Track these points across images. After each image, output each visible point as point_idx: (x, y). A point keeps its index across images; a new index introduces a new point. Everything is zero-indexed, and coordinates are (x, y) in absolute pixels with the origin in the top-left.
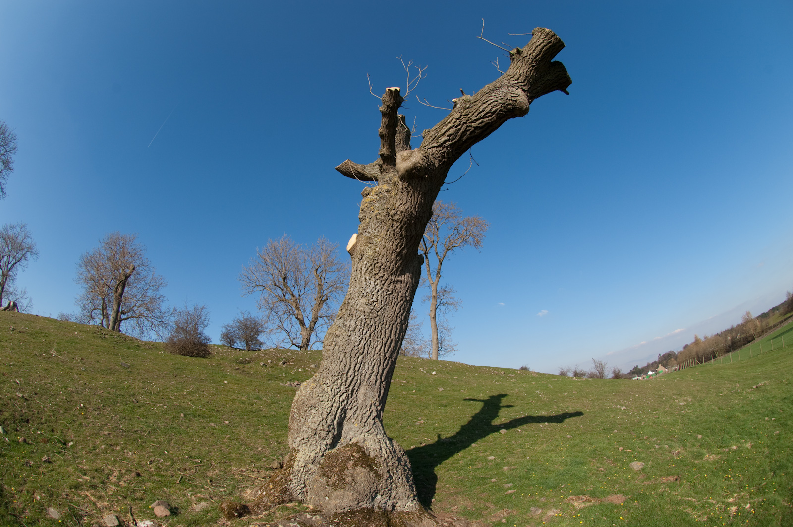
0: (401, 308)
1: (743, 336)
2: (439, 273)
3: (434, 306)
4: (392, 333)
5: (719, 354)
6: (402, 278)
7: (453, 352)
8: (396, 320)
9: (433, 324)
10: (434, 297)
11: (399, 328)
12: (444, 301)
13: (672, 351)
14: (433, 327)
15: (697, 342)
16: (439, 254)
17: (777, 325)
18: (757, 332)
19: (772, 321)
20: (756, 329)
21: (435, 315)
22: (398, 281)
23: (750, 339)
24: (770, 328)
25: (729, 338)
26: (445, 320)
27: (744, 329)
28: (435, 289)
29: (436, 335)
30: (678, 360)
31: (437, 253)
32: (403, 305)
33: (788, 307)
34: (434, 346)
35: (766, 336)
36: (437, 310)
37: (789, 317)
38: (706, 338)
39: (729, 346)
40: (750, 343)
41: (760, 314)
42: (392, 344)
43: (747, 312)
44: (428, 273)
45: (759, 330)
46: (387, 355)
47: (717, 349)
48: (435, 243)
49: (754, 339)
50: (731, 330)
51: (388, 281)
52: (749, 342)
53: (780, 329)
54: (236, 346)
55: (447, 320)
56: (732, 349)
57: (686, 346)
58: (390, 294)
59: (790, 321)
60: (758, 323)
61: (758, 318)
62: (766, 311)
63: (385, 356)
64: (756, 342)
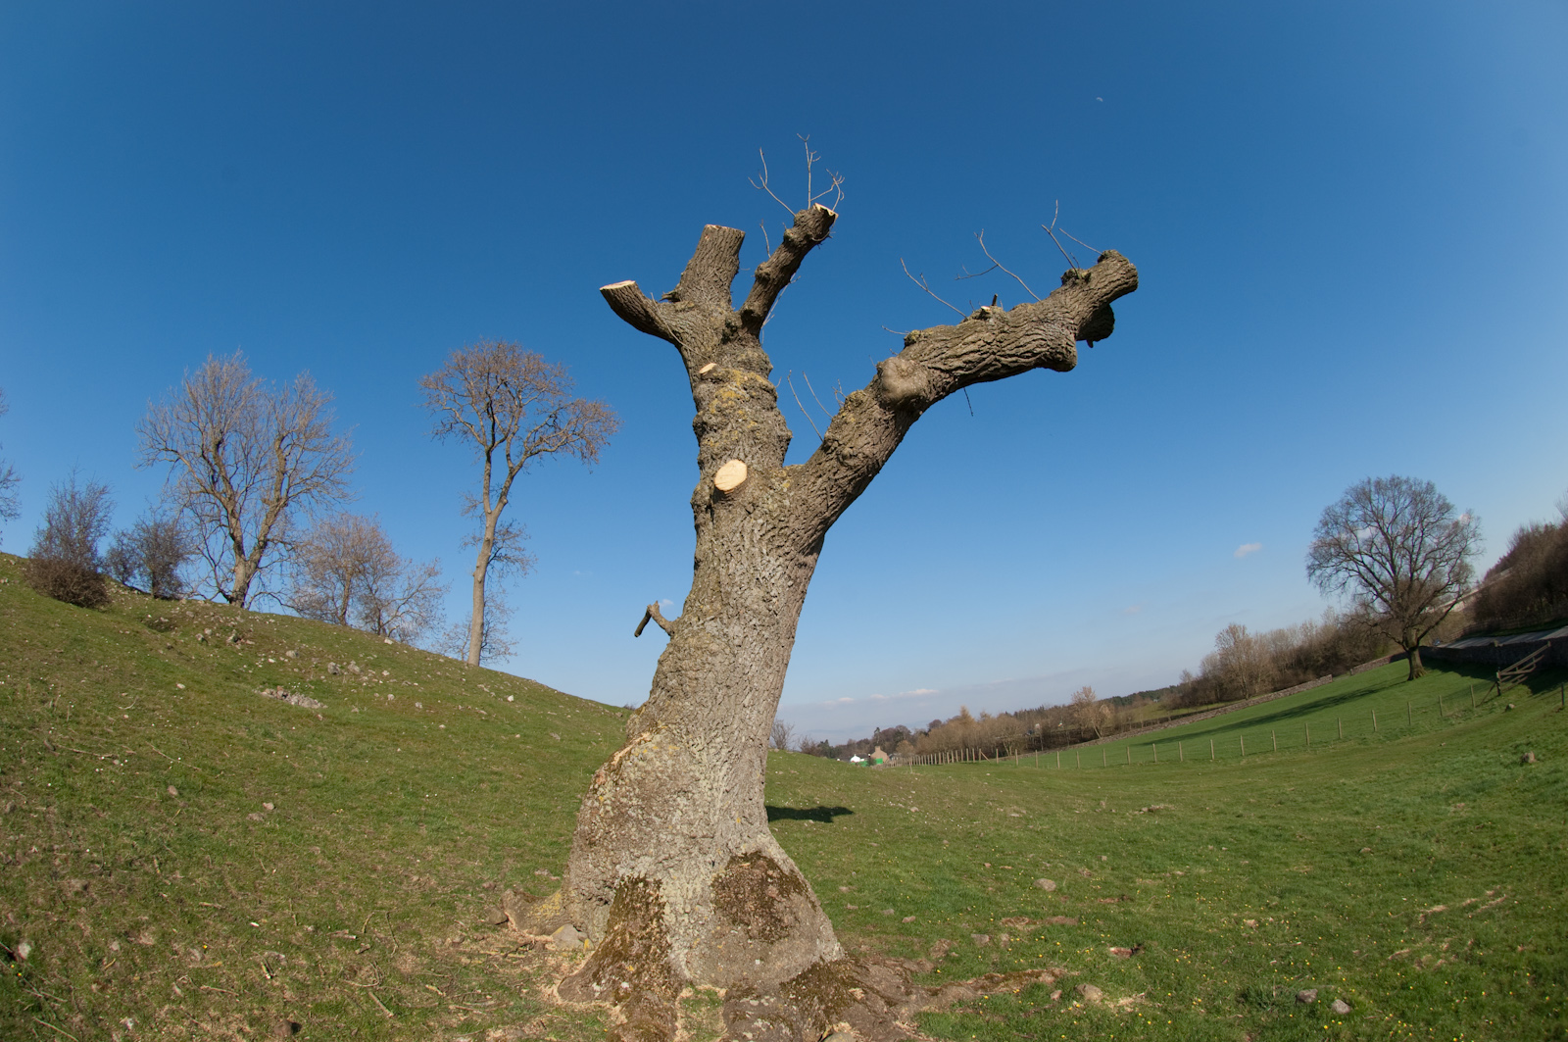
1: (1070, 727)
2: (504, 494)
3: (485, 559)
5: (1013, 750)
7: (508, 656)
9: (478, 593)
10: (488, 540)
12: (502, 552)
13: (904, 728)
14: (478, 600)
15: (964, 719)
16: (512, 457)
17: (1154, 724)
18: (1103, 726)
19: (1140, 715)
20: (1102, 721)
21: (484, 576)
23: (1087, 736)
24: (1138, 725)
25: (1037, 725)
26: (501, 590)
27: (1076, 715)
28: (493, 525)
29: (480, 617)
30: (919, 746)
31: (508, 455)
33: (1182, 698)
34: (475, 639)
35: (1122, 738)
36: (489, 567)
37: (1184, 716)
38: (984, 716)
39: (1038, 740)
40: (1087, 744)
41: (1109, 695)
43: (1084, 688)
44: (485, 491)
45: (1109, 723)
47: (1009, 740)
48: (510, 436)
49: (1095, 737)
50: (1041, 712)
52: (1084, 740)
53: (1158, 732)
54: (132, 582)
55: (504, 591)
56: (1044, 746)
57: (935, 724)
59: (1185, 722)
60: (1106, 711)
61: (1107, 702)
62: (1124, 693)
64: (1100, 743)
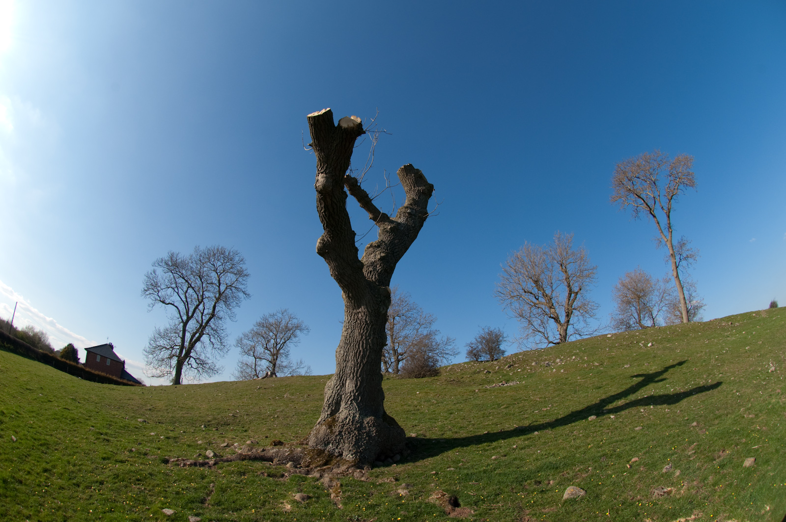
0: (364, 329)
4: (360, 346)
6: (360, 310)
8: (362, 337)
11: (365, 342)
22: (358, 313)
32: (364, 327)
42: (361, 354)
46: (359, 360)
51: (353, 314)
58: (356, 322)
63: (357, 360)
